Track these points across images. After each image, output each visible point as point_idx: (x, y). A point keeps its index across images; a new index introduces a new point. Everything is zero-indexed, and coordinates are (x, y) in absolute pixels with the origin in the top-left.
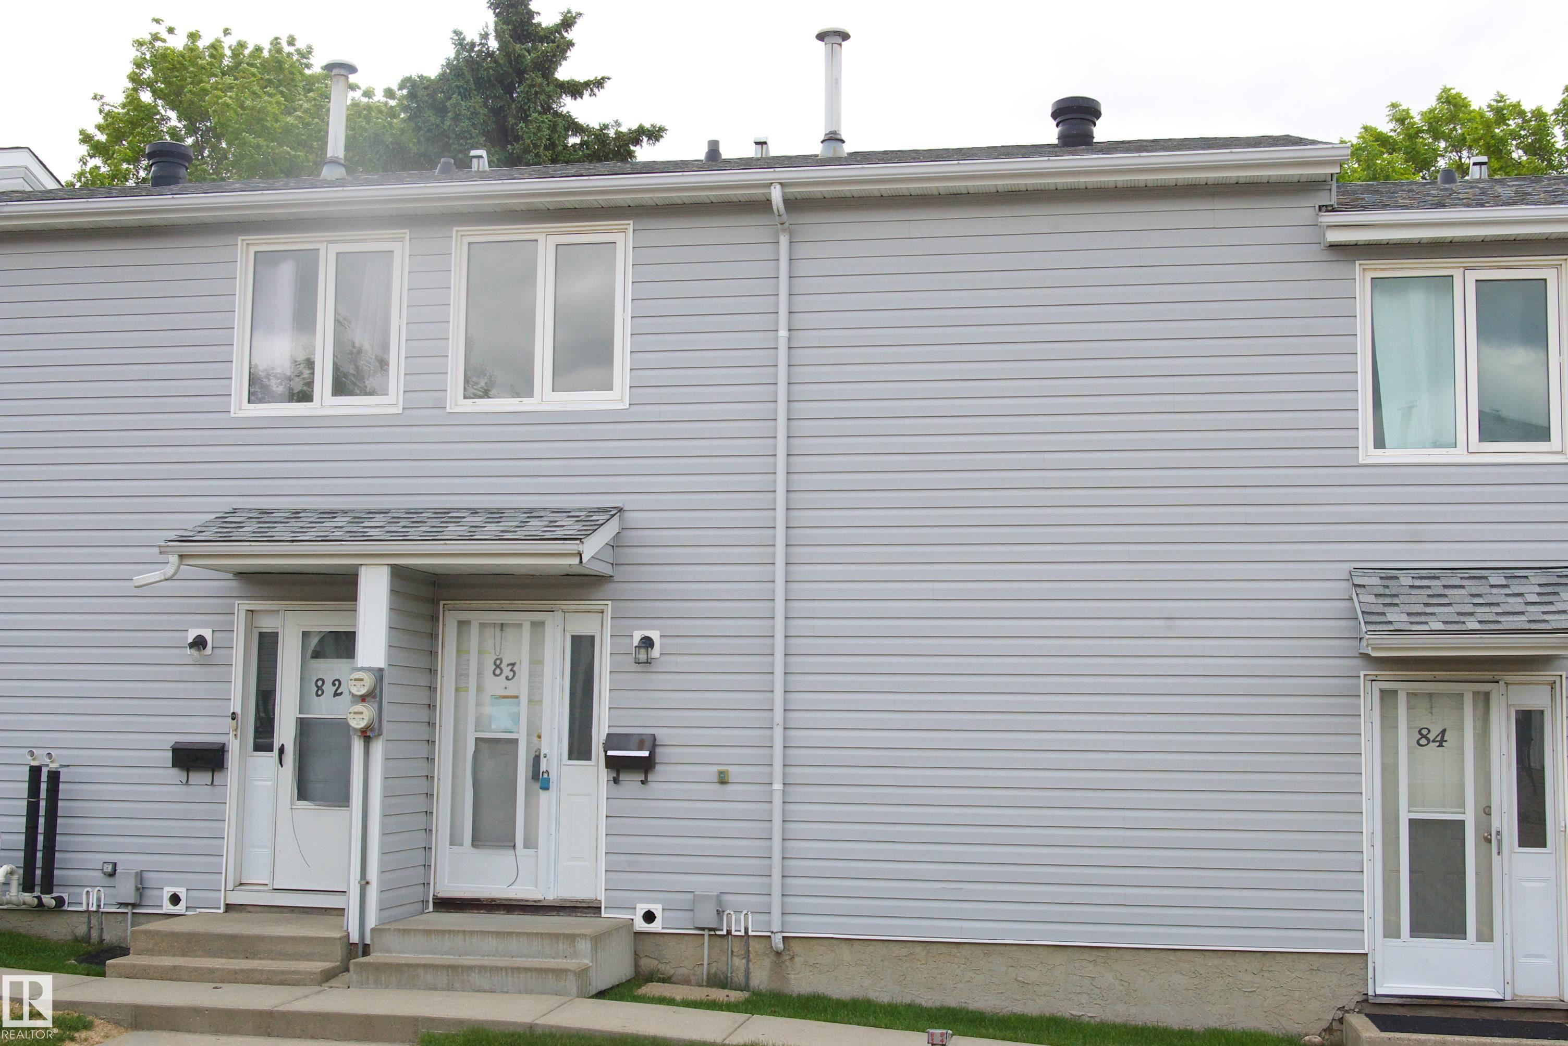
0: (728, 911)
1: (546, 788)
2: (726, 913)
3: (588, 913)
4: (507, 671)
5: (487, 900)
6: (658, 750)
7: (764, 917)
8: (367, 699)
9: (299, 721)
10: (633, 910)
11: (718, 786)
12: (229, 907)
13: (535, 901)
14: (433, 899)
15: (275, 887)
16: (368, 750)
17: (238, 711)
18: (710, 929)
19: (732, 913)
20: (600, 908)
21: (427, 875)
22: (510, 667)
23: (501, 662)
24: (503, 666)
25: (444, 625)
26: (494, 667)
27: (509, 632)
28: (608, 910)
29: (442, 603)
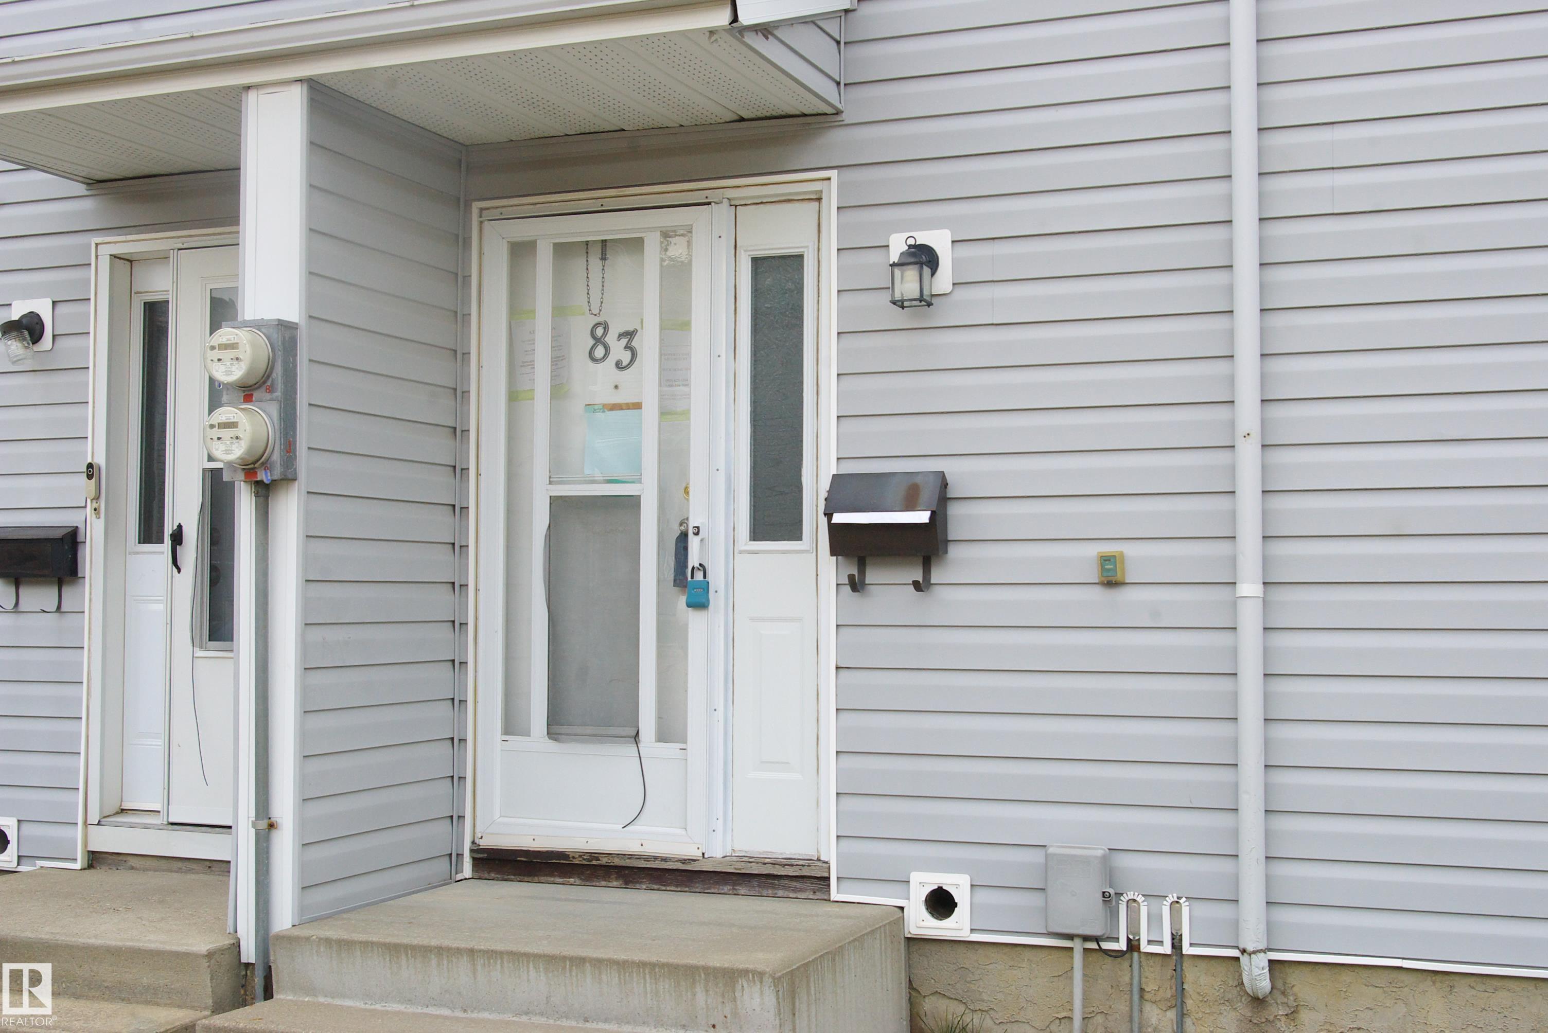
0: (1131, 895)
1: (699, 603)
2: (1125, 899)
3: (801, 890)
4: (619, 351)
5: (582, 854)
6: (955, 511)
7: (1223, 911)
8: (256, 395)
9: (208, 475)
10: (904, 886)
11: (1098, 593)
12: (95, 859)
13: (684, 861)
14: (472, 851)
15: (172, 820)
16: (267, 513)
17: (100, 460)
18: (1086, 938)
19: (1140, 899)
20: (828, 879)
21: (457, 799)
22: (624, 341)
23: (606, 328)
24: (611, 339)
25: (481, 254)
26: (592, 342)
27: (621, 263)
28: (845, 884)
29: (476, 206)
